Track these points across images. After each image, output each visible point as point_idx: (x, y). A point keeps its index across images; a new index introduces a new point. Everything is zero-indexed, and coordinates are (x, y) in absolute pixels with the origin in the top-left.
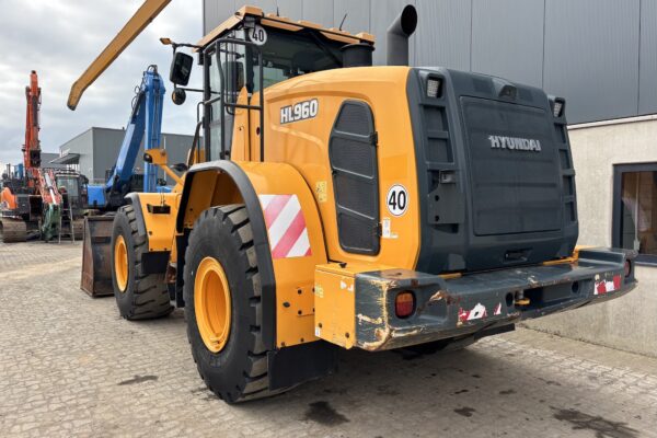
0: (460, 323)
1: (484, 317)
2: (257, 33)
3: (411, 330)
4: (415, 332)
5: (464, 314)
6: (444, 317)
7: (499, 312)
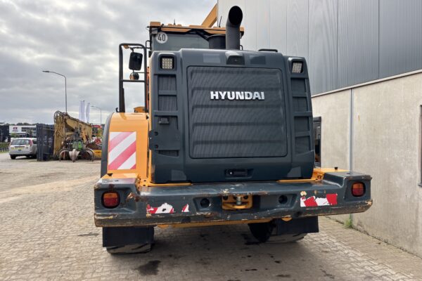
0: (149, 215)
1: (171, 212)
2: (161, 36)
3: (110, 216)
4: (111, 217)
5: (152, 209)
6: (135, 210)
7: (187, 210)
